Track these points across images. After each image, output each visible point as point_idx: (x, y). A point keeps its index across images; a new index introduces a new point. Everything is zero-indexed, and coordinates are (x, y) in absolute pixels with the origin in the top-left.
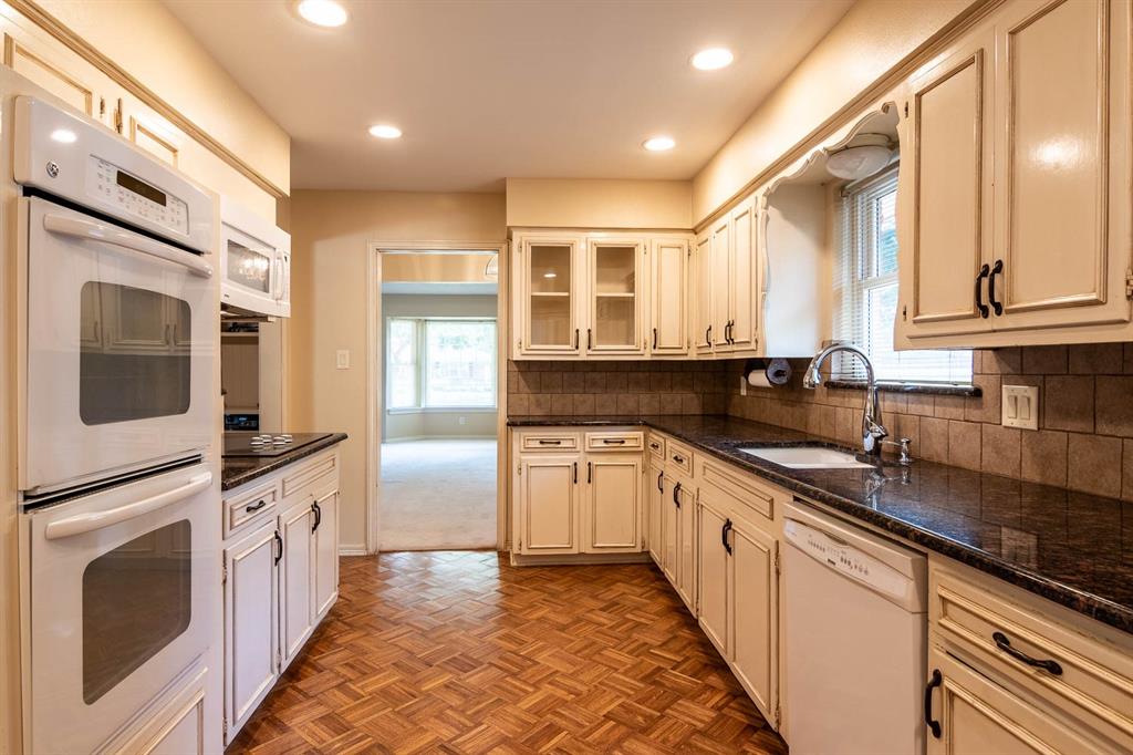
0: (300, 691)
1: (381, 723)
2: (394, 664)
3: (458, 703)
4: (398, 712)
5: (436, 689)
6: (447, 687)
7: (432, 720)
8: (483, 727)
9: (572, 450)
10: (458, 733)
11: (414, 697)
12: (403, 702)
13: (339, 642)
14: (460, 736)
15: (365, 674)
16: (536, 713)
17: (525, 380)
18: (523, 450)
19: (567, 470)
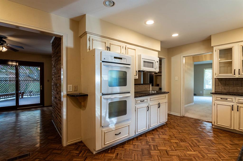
0: (152, 133)
1: (160, 143)
2: (170, 135)
3: (175, 146)
4: (164, 142)
5: (173, 142)
6: (176, 142)
7: (168, 146)
8: (177, 152)
9: (232, 102)
10: (171, 150)
11: (168, 141)
12: (166, 141)
13: (164, 128)
14: (171, 151)
15: (163, 134)
16: (189, 155)
17: (220, 83)
18: (215, 100)
19: (230, 107)
